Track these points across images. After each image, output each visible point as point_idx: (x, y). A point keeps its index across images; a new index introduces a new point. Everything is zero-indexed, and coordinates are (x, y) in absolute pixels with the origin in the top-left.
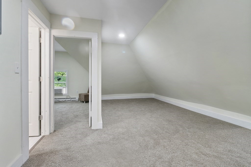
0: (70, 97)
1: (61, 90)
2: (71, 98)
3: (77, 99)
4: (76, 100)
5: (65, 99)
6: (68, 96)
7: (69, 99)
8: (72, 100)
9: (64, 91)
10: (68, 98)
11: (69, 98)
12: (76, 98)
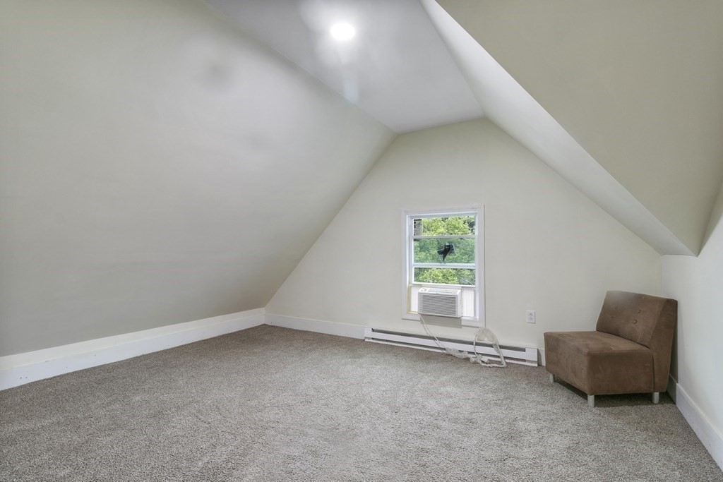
0: (493, 337)
1: (452, 300)
2: (502, 347)
3: (530, 356)
4: (525, 361)
5: (471, 343)
6: (485, 331)
7: (491, 351)
8: (505, 358)
9: (468, 307)
10: (486, 341)
11: (491, 346)
12: (523, 350)
